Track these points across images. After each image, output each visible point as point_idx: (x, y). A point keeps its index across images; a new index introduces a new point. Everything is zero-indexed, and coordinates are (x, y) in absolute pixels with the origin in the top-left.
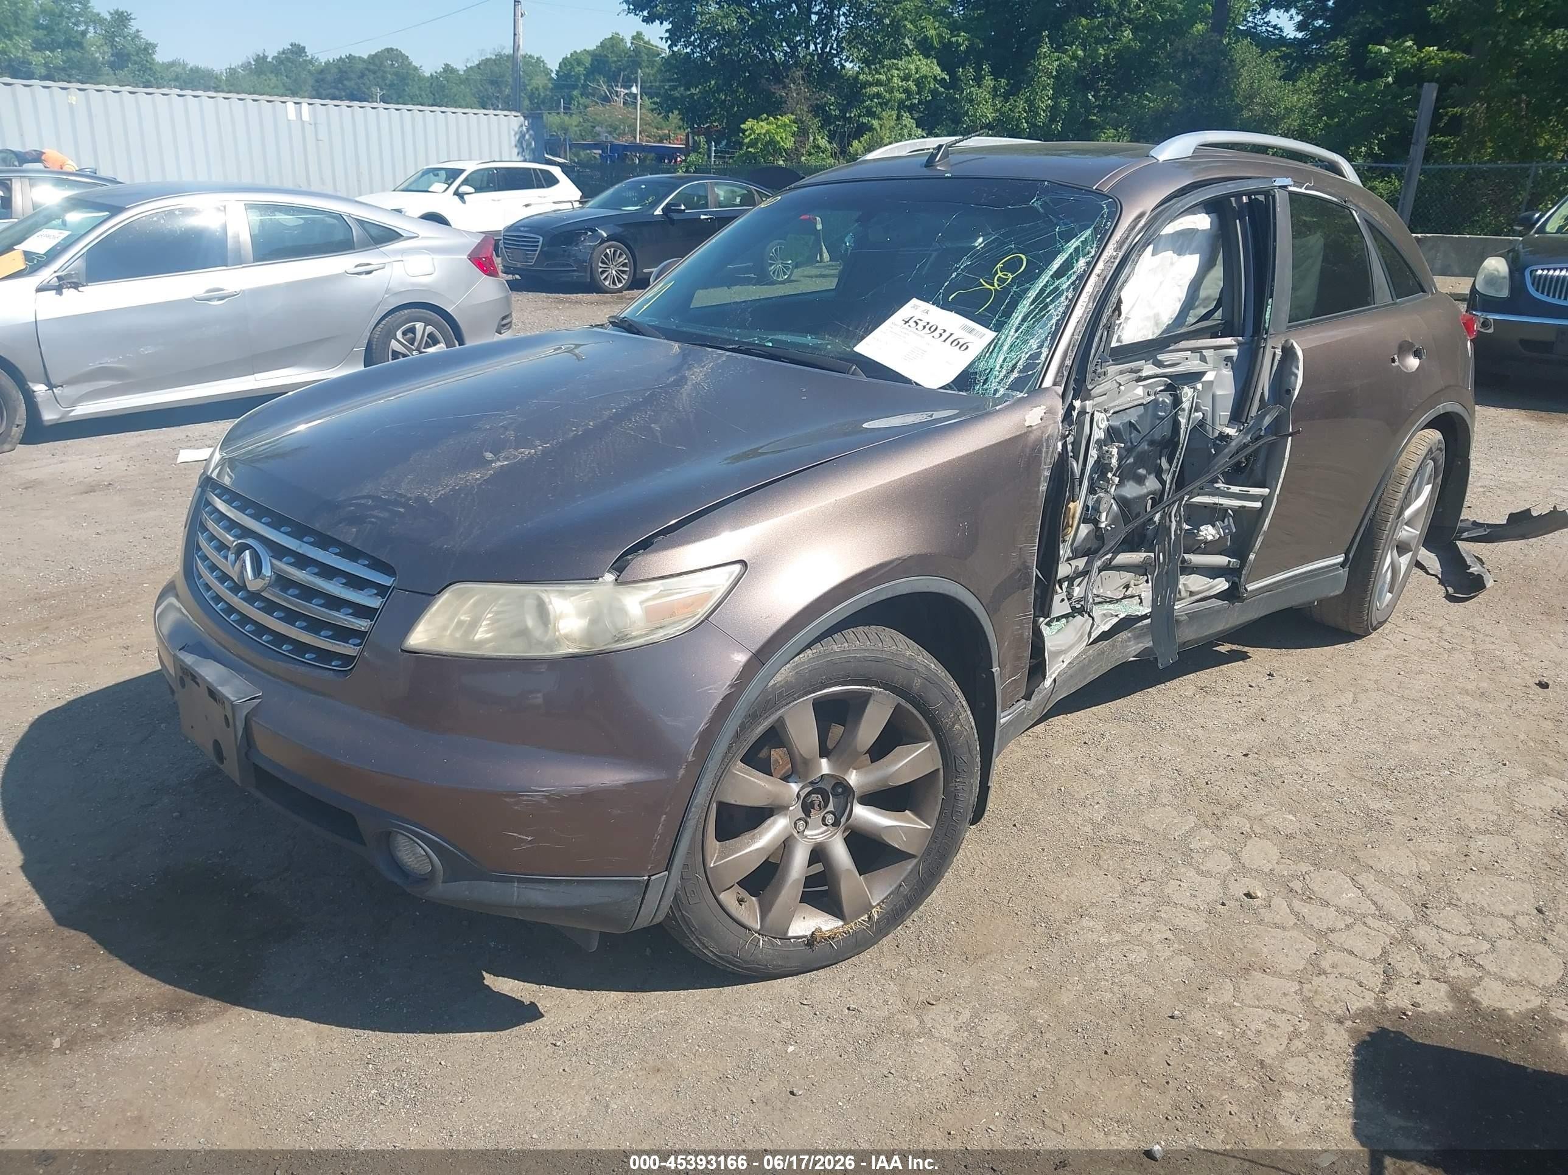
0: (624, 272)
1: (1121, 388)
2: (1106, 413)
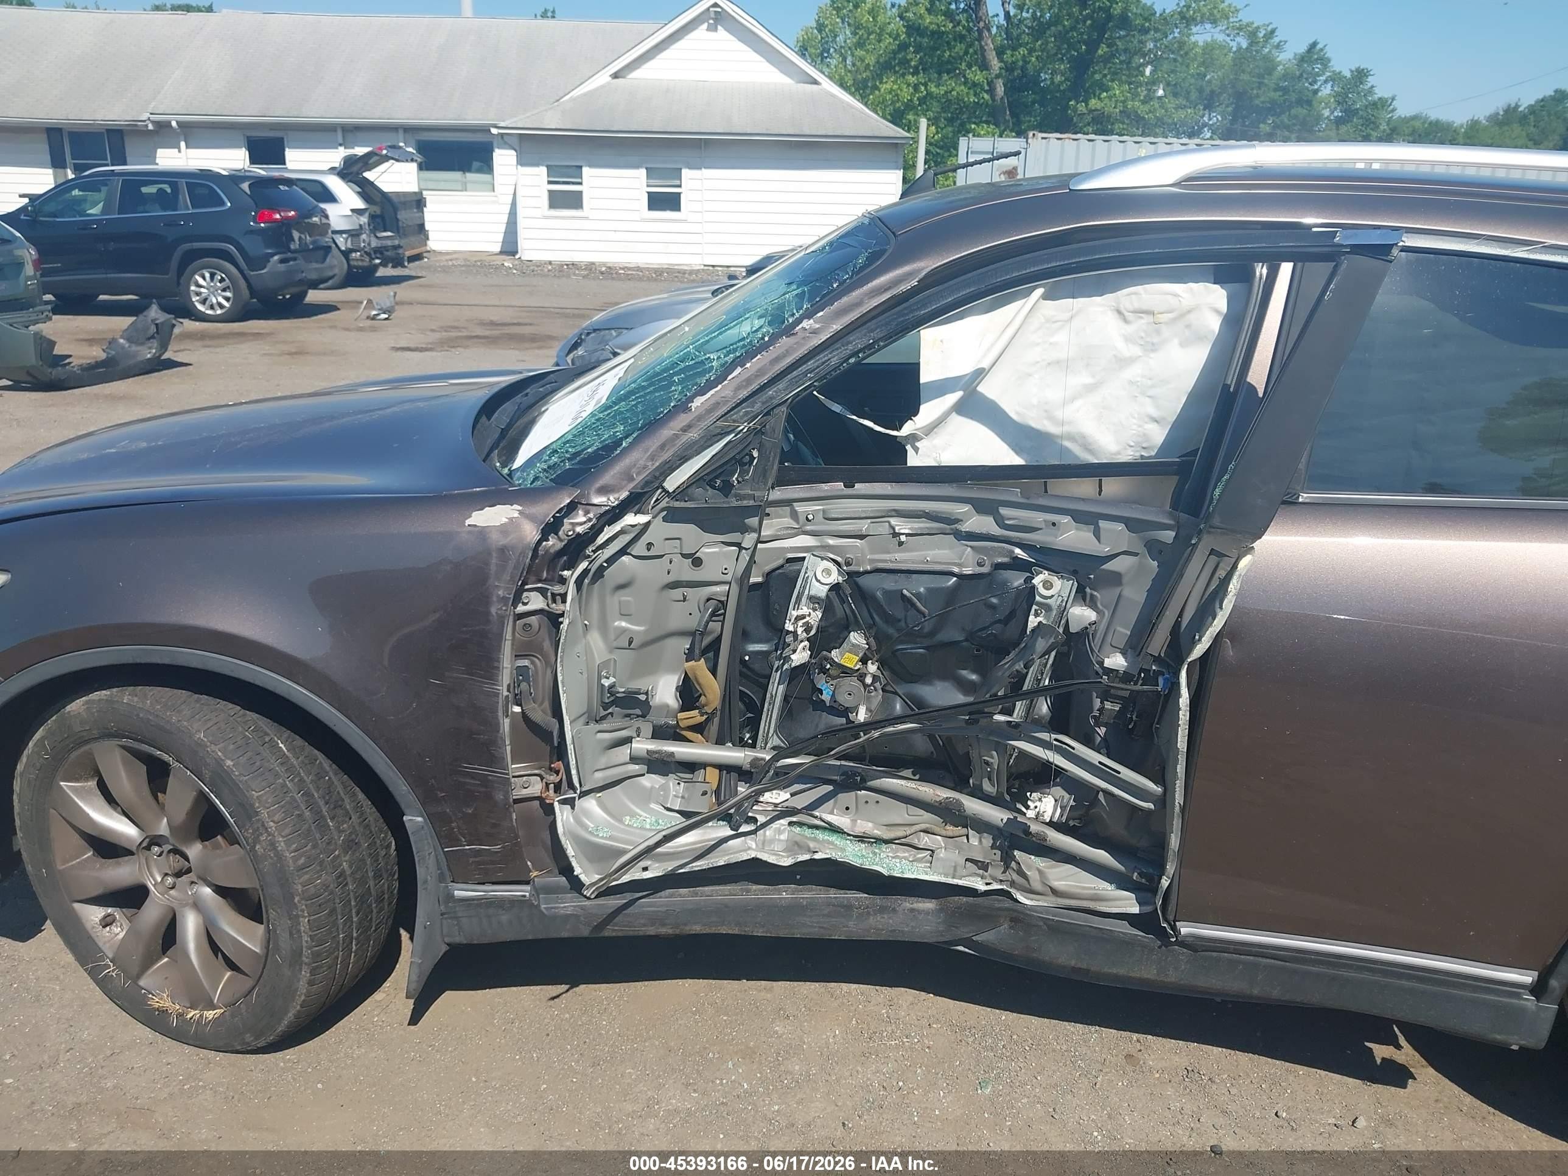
1: (903, 538)
2: (848, 564)
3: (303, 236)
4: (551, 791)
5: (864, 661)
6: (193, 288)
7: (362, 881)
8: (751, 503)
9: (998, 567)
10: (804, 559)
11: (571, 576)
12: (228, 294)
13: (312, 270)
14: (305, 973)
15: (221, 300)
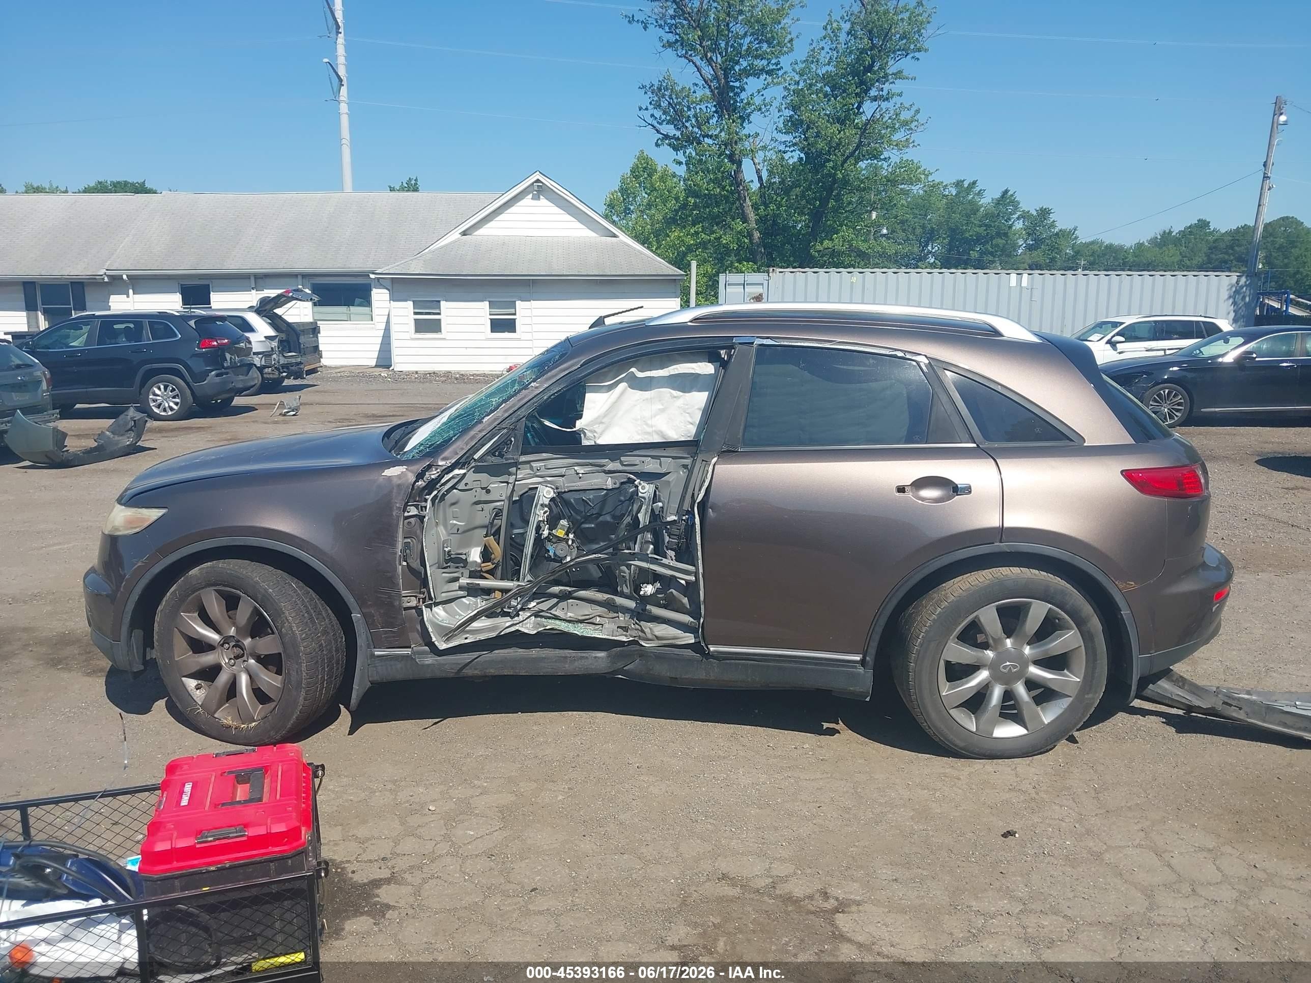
0: (1178, 410)
1: (581, 475)
2: (557, 488)
3: (233, 357)
4: (421, 603)
5: (567, 534)
6: (151, 397)
7: (330, 651)
8: (513, 461)
9: (622, 483)
10: (537, 488)
11: (429, 498)
12: (177, 400)
13: (239, 381)
14: (303, 693)
15: (172, 404)
